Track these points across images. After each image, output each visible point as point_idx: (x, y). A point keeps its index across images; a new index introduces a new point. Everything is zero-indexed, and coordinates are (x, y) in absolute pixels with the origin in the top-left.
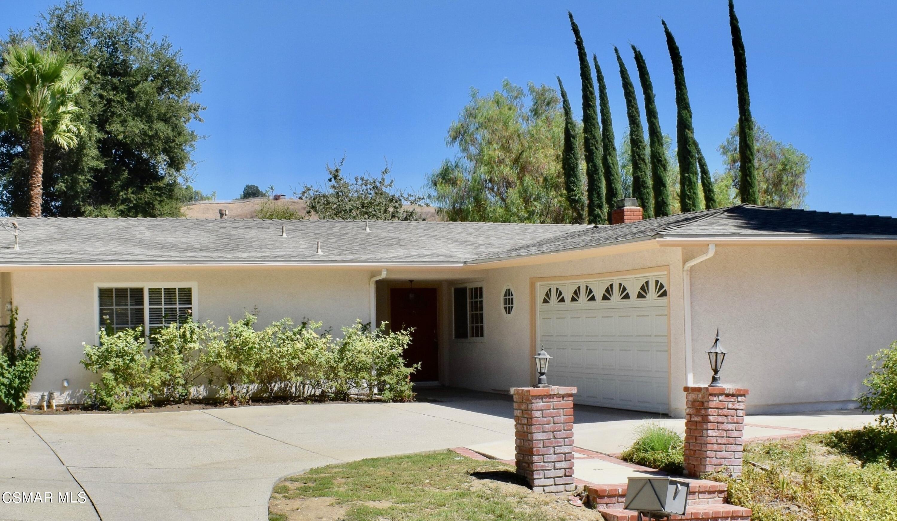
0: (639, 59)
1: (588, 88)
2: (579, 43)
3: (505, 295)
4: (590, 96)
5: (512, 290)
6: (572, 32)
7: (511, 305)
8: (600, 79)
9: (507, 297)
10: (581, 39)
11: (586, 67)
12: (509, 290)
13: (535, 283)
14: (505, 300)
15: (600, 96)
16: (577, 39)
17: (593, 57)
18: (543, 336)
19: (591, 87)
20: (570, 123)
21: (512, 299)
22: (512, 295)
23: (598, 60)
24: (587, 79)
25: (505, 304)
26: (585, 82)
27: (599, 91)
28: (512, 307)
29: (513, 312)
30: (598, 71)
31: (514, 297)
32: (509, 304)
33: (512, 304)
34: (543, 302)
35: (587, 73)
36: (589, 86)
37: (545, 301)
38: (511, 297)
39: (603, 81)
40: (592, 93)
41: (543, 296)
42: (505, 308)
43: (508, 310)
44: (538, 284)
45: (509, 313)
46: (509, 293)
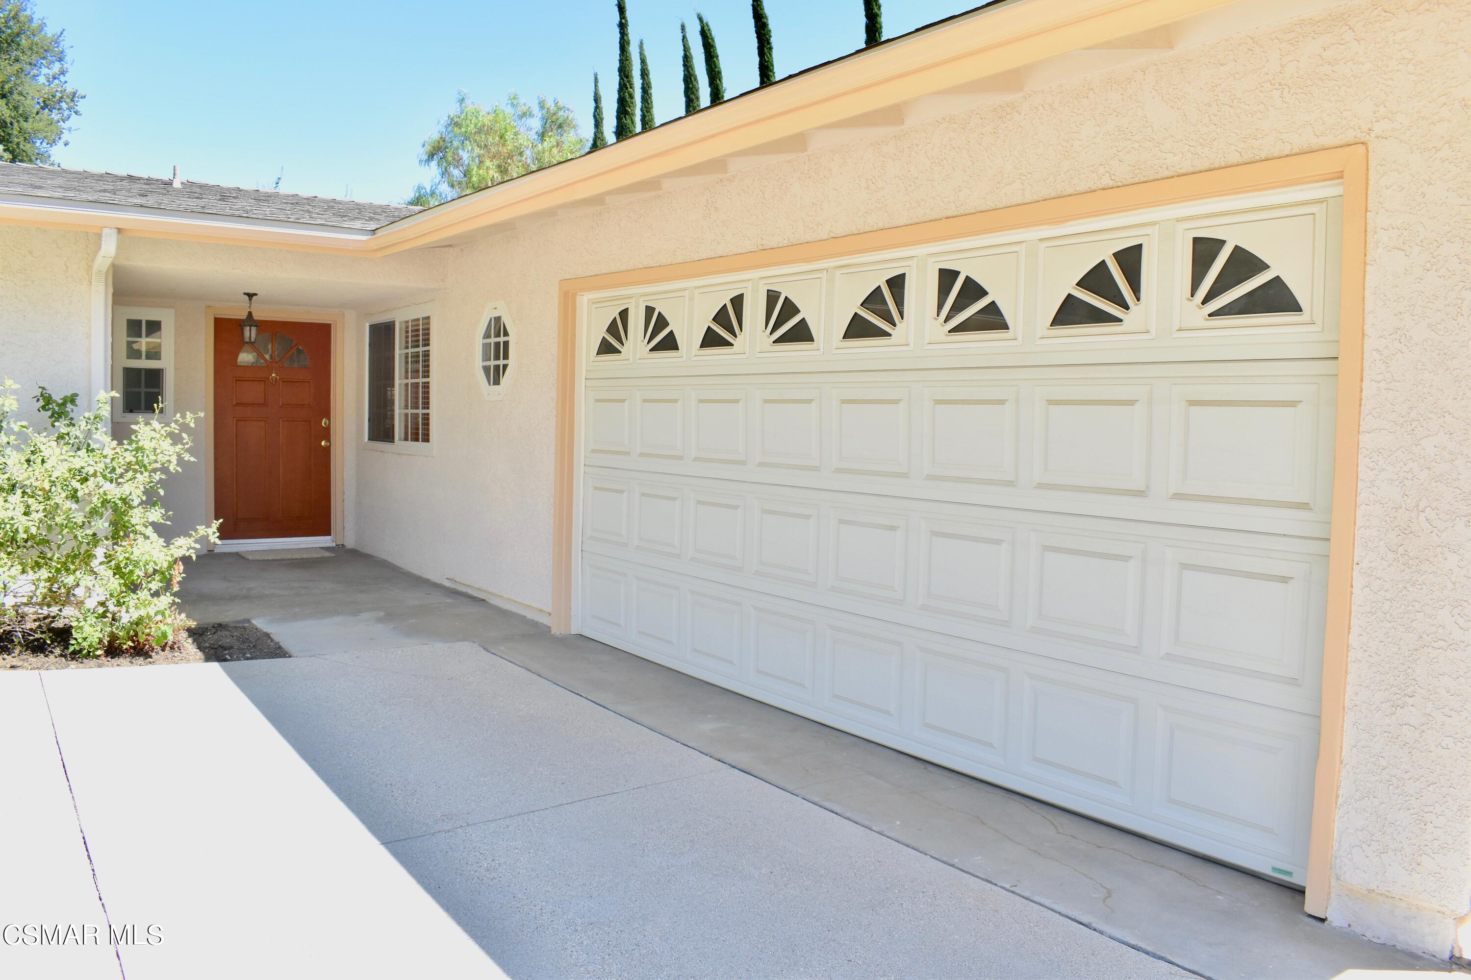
0: (705, 34)
1: (627, 88)
2: (623, 26)
3: (487, 335)
4: (628, 100)
5: (507, 320)
6: (616, 9)
7: (501, 362)
8: (644, 74)
9: (493, 340)
10: (626, 21)
11: (627, 60)
12: (498, 319)
13: (574, 296)
14: (486, 347)
15: (643, 97)
16: (621, 19)
17: (638, 43)
18: (594, 451)
19: (631, 88)
20: (599, 138)
21: (506, 344)
22: (506, 334)
23: (645, 47)
24: (627, 77)
25: (486, 358)
26: (623, 80)
27: (641, 91)
28: (505, 367)
29: (504, 380)
30: (643, 62)
31: (511, 339)
32: (497, 358)
33: (506, 357)
34: (600, 352)
35: (627, 68)
36: (628, 86)
37: (606, 348)
38: (502, 339)
39: (648, 77)
40: (631, 96)
41: (600, 332)
42: (486, 369)
43: (495, 375)
44: (584, 300)
45: (497, 382)
46: (498, 327)
